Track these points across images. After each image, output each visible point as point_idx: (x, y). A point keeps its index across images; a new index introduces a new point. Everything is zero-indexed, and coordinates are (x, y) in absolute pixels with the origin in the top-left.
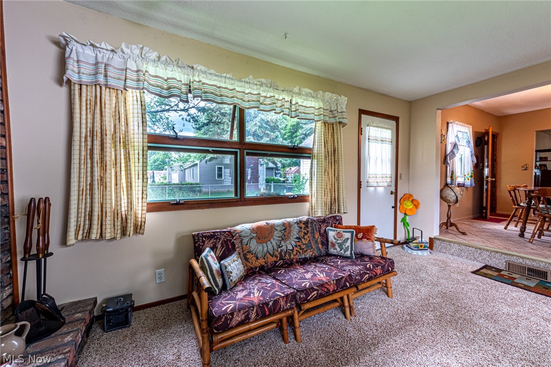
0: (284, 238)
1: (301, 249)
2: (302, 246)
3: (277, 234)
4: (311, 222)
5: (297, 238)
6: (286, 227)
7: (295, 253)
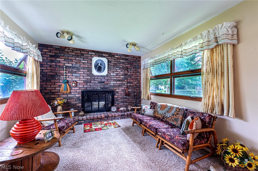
0: (168, 112)
1: (172, 119)
2: (173, 118)
3: (167, 109)
4: (181, 110)
5: (173, 114)
6: (171, 108)
7: (169, 119)
